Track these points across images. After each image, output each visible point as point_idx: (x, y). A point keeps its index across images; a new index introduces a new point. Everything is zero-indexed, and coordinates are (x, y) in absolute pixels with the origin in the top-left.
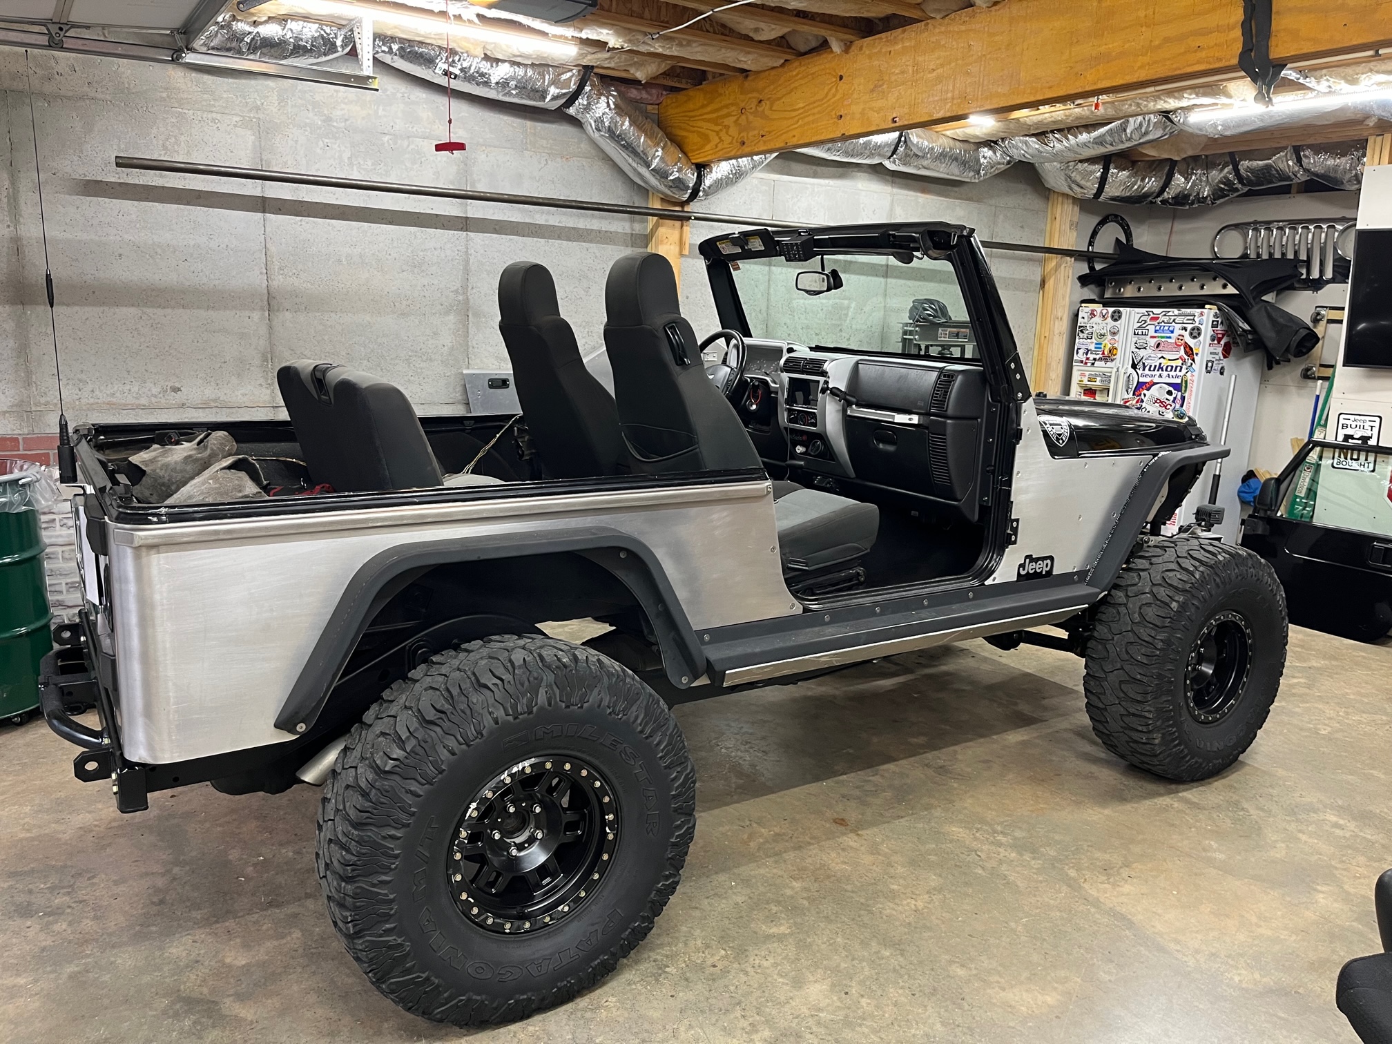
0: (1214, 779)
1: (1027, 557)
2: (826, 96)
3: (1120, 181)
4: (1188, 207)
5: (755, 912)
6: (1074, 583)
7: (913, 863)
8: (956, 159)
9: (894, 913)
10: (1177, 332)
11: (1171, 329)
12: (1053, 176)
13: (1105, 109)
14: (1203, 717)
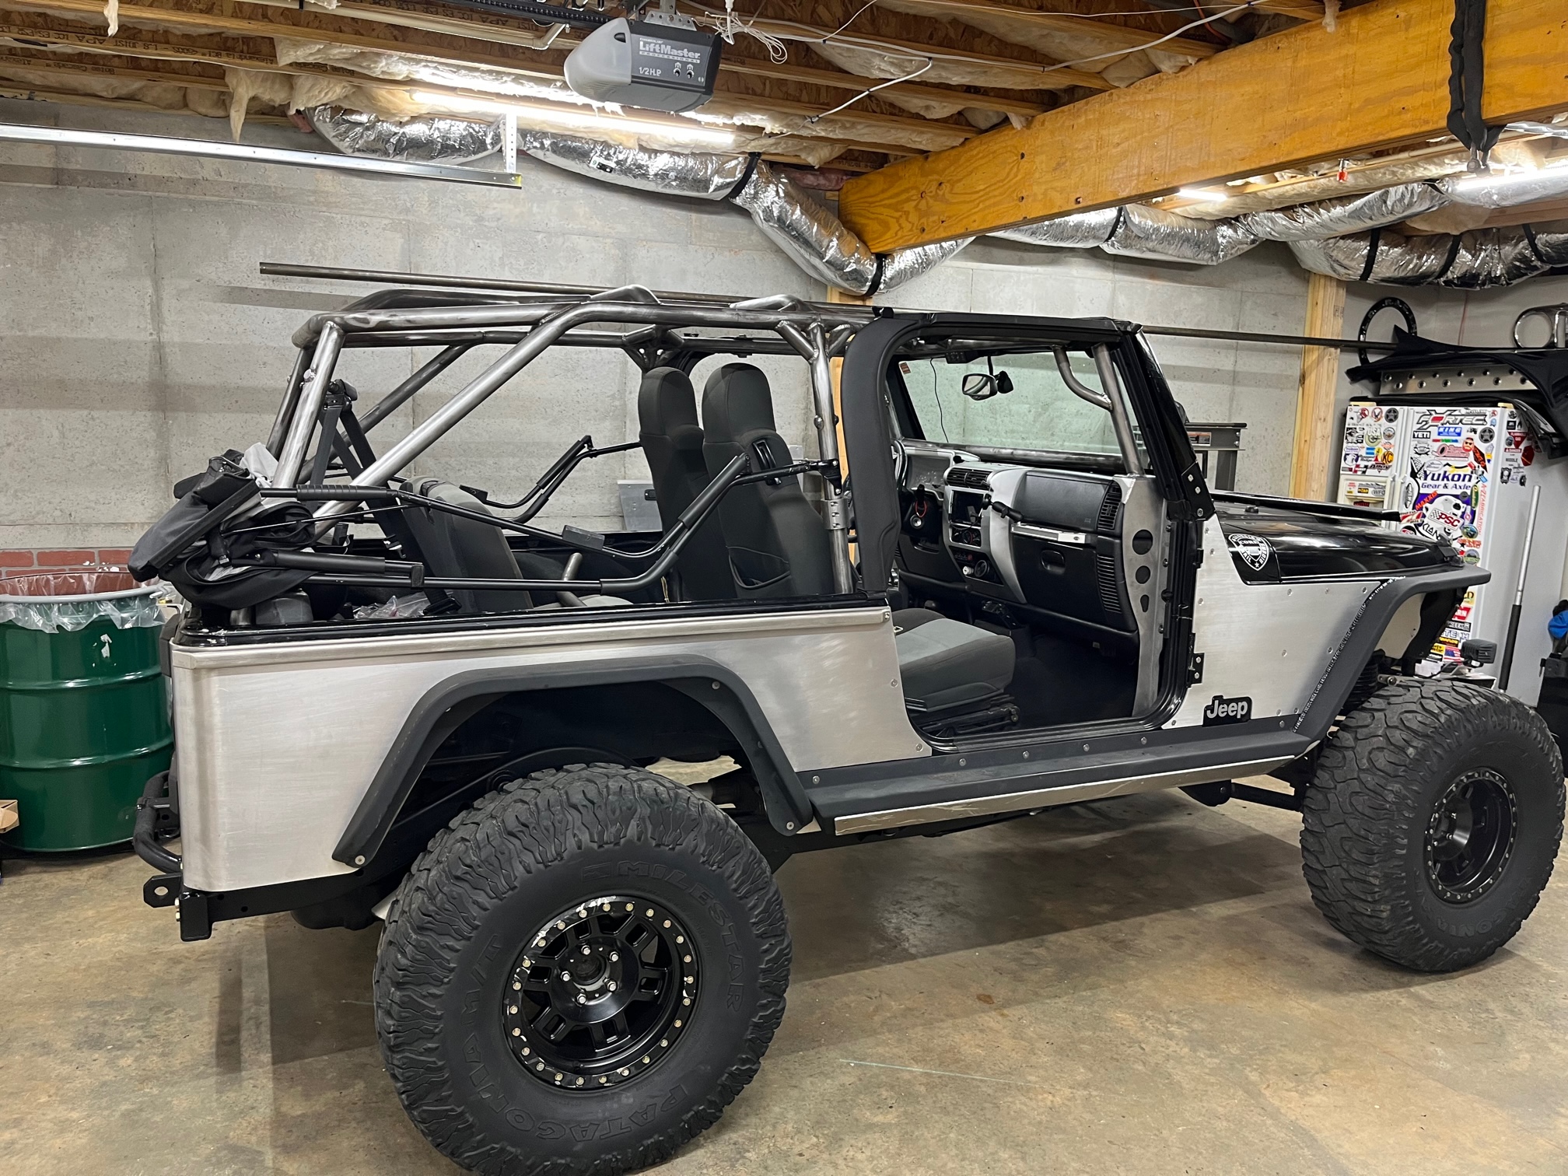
0: (1460, 973)
1: (1215, 698)
2: (1008, 174)
3: (1392, 260)
4: (1478, 288)
5: (862, 1096)
6: (1279, 729)
7: (1061, 1051)
8: (1188, 240)
9: (1025, 1108)
10: (1465, 434)
11: (1458, 431)
12: (1311, 255)
13: (1356, 179)
14: (1450, 895)
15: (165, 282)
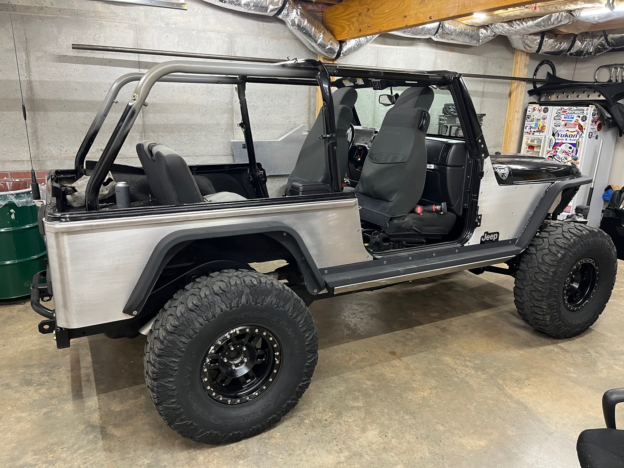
0: (576, 337)
1: (485, 233)
2: (399, 5)
3: (549, 44)
4: (582, 57)
5: (348, 395)
6: (509, 244)
7: (425, 374)
8: (468, 35)
9: (413, 398)
10: (575, 118)
11: (572, 117)
12: (517, 42)
13: (540, 10)
14: (572, 308)
15: (31, 54)
